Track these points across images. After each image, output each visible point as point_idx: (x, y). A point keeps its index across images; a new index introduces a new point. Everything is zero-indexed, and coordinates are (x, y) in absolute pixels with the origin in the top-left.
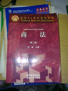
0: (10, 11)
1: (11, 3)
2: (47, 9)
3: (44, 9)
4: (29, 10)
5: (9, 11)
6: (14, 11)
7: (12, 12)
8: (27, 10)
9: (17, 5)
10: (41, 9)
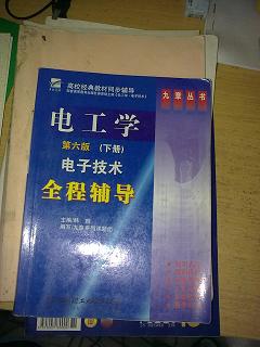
0: (56, 83)
1: (50, 8)
2: (203, 96)
3: (190, 97)
4: (132, 90)
5: (53, 80)
6: (70, 85)
7: (64, 86)
8: (125, 90)
9: (71, 18)
10: (178, 95)
